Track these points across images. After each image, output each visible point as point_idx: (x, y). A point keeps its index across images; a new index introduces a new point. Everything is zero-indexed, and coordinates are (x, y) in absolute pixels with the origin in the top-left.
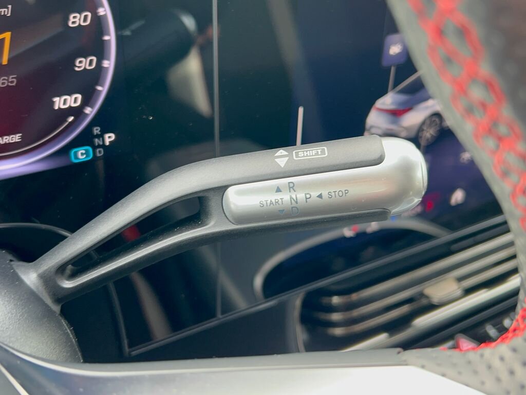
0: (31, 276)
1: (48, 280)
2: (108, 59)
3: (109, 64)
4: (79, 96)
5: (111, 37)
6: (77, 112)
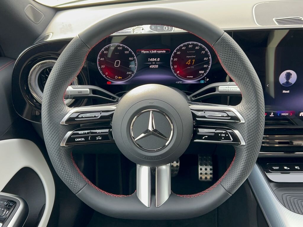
0: (189, 97)
1: (191, 98)
2: (210, 66)
3: (210, 67)
4: (204, 71)
5: (211, 62)
6: (203, 74)
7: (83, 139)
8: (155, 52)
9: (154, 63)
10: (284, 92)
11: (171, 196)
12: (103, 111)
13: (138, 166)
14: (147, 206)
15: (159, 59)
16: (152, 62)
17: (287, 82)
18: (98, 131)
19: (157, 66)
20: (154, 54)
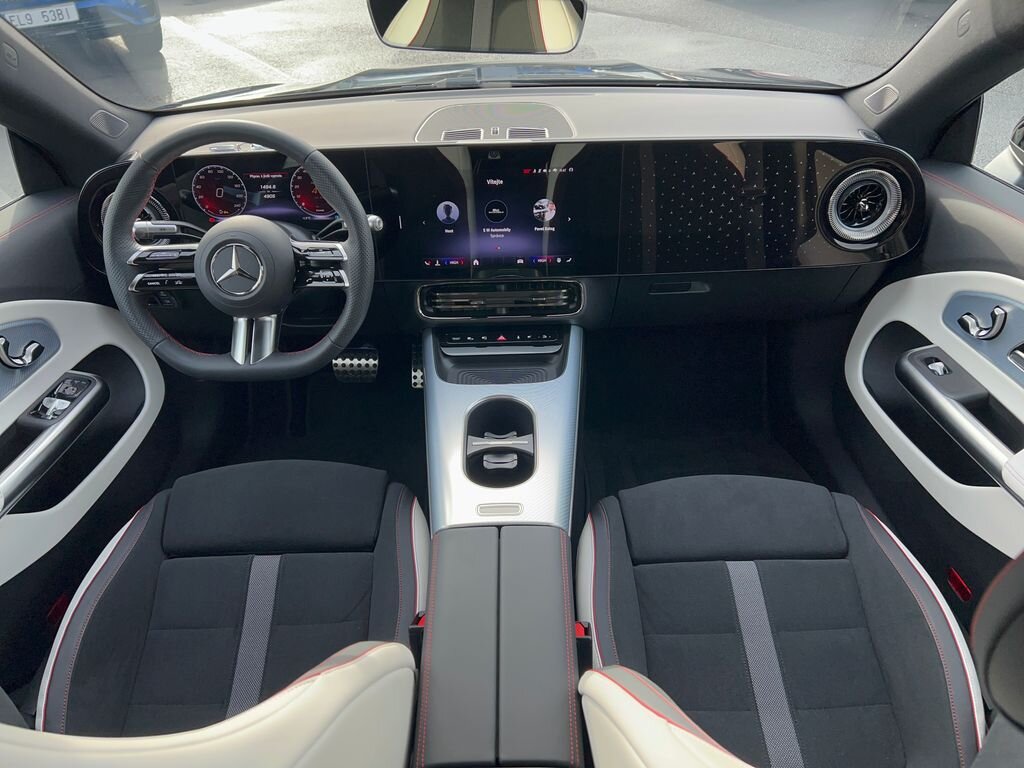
7: (158, 283)
8: (268, 176)
9: (269, 191)
10: (447, 231)
11: (274, 352)
12: (184, 250)
13: (235, 318)
14: (240, 362)
15: (274, 187)
16: (266, 190)
17: (448, 218)
18: (178, 275)
19: (274, 196)
20: (267, 179)
